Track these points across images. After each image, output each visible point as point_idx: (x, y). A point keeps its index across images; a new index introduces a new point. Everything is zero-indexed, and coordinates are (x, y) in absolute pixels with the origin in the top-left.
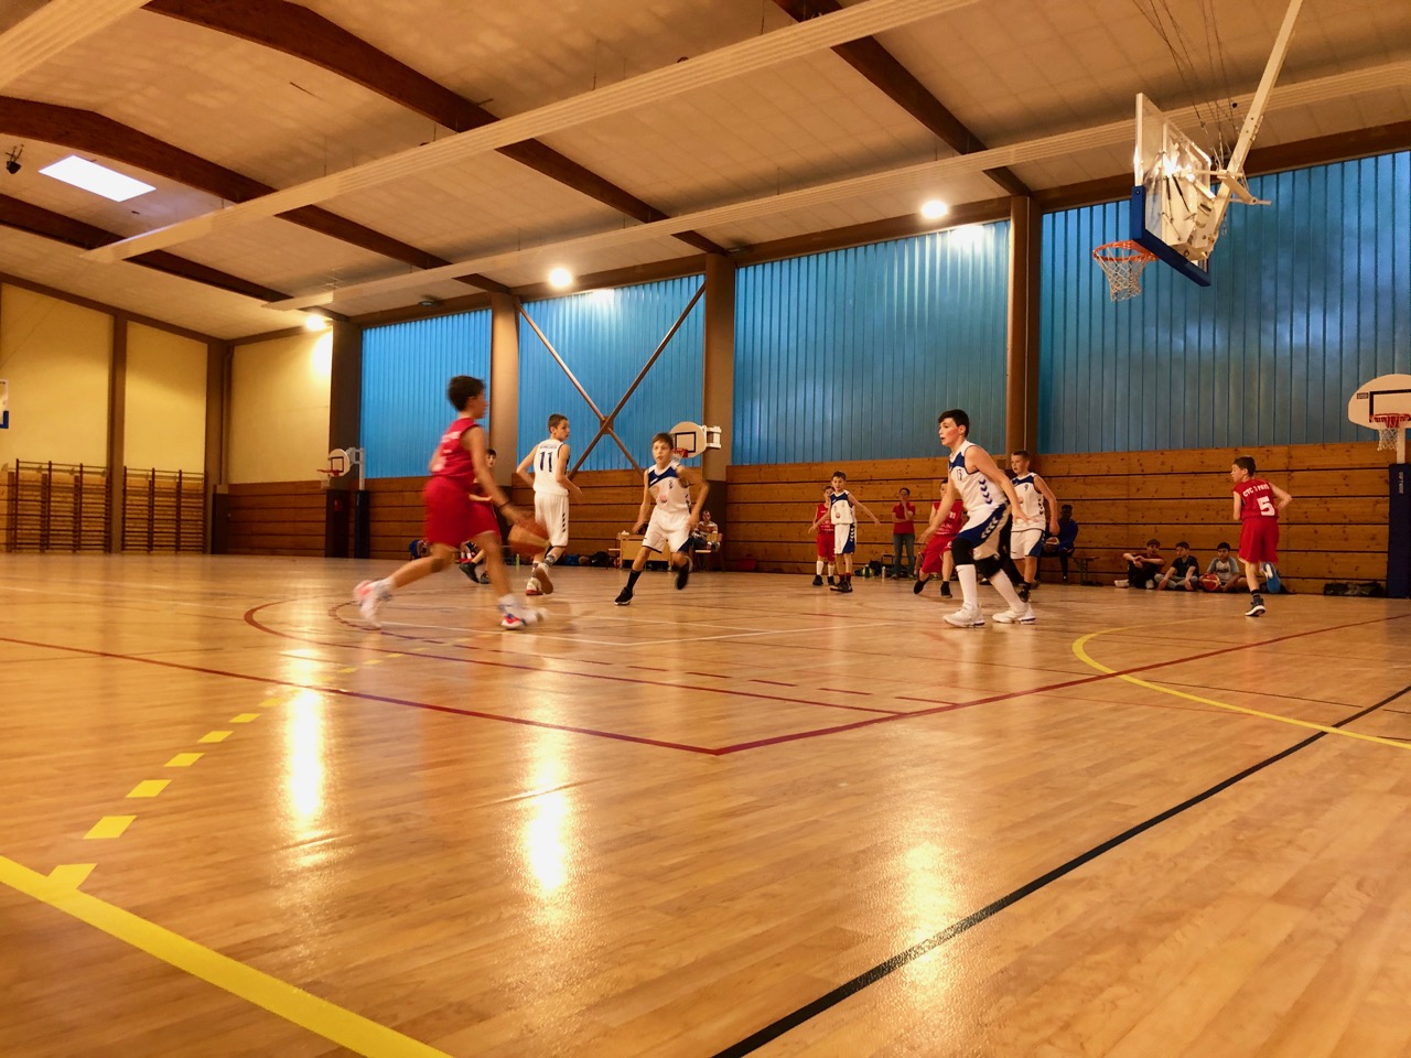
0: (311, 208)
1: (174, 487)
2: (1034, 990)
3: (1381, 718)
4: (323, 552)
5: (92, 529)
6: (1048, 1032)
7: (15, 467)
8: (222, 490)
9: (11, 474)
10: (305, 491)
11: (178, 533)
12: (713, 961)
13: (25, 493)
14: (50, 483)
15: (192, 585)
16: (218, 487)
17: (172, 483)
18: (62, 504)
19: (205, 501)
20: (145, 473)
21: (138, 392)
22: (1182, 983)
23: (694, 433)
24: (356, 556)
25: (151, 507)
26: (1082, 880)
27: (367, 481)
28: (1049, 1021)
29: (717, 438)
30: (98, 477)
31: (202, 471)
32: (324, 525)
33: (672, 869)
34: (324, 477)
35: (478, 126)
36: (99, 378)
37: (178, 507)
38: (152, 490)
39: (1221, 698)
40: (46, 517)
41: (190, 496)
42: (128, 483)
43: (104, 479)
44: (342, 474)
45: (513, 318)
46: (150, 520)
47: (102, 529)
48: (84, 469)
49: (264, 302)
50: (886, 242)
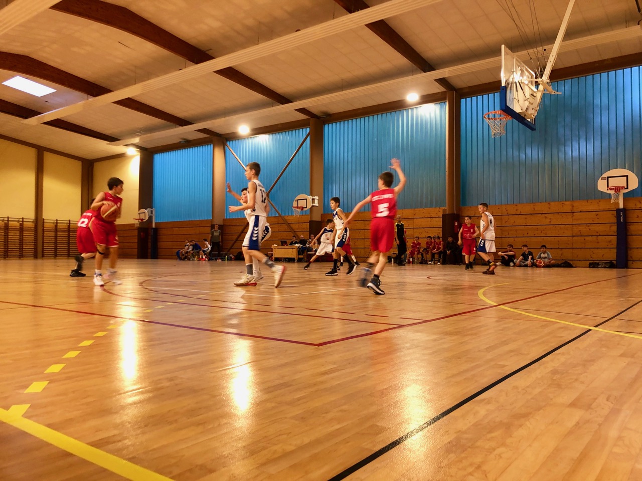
0: (129, 99)
1: (67, 228)
2: (464, 451)
3: (616, 322)
4: (136, 256)
5: (28, 247)
6: (470, 470)
10: (127, 228)
11: (69, 249)
12: (318, 442)
14: (8, 226)
17: (65, 226)
18: (14, 236)
20: (53, 221)
21: (49, 184)
22: (530, 446)
23: (306, 199)
24: (152, 258)
25: (56, 237)
26: (484, 400)
27: (156, 223)
28: (471, 465)
29: (316, 201)
30: (31, 223)
32: (136, 244)
33: (299, 399)
34: (136, 222)
35: (205, 61)
36: (31, 178)
37: (69, 237)
38: (56, 229)
39: (544, 315)
40: (6, 242)
42: (45, 226)
43: (34, 224)
44: (144, 221)
45: (222, 147)
46: (55, 243)
47: (33, 247)
48: (24, 220)
49: (108, 142)
50: (391, 112)
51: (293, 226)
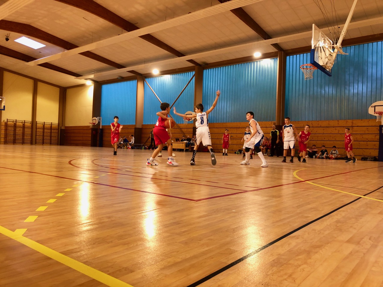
0: (88, 52)
1: (50, 127)
2: (282, 266)
3: (376, 194)
4: (90, 145)
5: (27, 138)
6: (285, 277)
7: (6, 121)
8: (63, 128)
9: (5, 123)
10: (85, 128)
11: (51, 140)
12: (195, 257)
13: (9, 128)
14: (16, 125)
15: (54, 154)
16: (62, 127)
17: (49, 126)
18: (19, 131)
19: (58, 131)
20: (42, 123)
21: (40, 101)
22: (322, 264)
24: (99, 146)
25: (44, 132)
26: (295, 236)
27: (102, 126)
28: (286, 274)
30: (29, 124)
31: (58, 123)
32: (90, 138)
33: (184, 232)
34: (91, 125)
35: (134, 30)
36: (30, 97)
37: (51, 132)
38: (44, 128)
39: (333, 188)
40: (15, 134)
41: (54, 129)
42: (37, 126)
43: (31, 124)
44: (95, 124)
45: (143, 82)
46: (43, 136)
47: (30, 138)
48: (26, 122)
49: (75, 77)
50: (244, 63)
51: (183, 130)
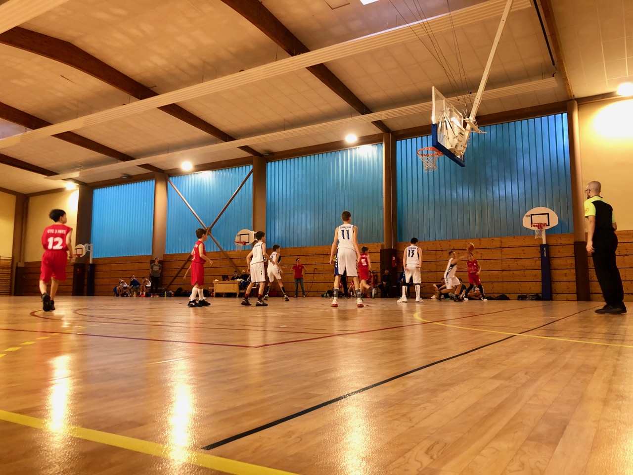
2: (391, 407)
4: (71, 293)
6: (396, 417)
8: (21, 265)
16: (19, 263)
19: (12, 270)
22: (453, 402)
23: (249, 234)
24: (87, 295)
26: (413, 376)
27: (93, 259)
31: (11, 256)
32: (72, 280)
35: (149, 97)
41: (4, 268)
44: (81, 256)
45: (165, 183)
49: (46, 176)
50: (331, 152)
51: (235, 261)
